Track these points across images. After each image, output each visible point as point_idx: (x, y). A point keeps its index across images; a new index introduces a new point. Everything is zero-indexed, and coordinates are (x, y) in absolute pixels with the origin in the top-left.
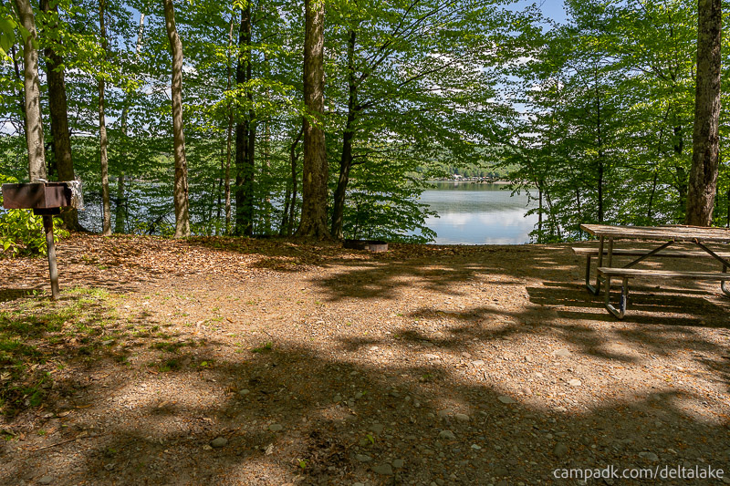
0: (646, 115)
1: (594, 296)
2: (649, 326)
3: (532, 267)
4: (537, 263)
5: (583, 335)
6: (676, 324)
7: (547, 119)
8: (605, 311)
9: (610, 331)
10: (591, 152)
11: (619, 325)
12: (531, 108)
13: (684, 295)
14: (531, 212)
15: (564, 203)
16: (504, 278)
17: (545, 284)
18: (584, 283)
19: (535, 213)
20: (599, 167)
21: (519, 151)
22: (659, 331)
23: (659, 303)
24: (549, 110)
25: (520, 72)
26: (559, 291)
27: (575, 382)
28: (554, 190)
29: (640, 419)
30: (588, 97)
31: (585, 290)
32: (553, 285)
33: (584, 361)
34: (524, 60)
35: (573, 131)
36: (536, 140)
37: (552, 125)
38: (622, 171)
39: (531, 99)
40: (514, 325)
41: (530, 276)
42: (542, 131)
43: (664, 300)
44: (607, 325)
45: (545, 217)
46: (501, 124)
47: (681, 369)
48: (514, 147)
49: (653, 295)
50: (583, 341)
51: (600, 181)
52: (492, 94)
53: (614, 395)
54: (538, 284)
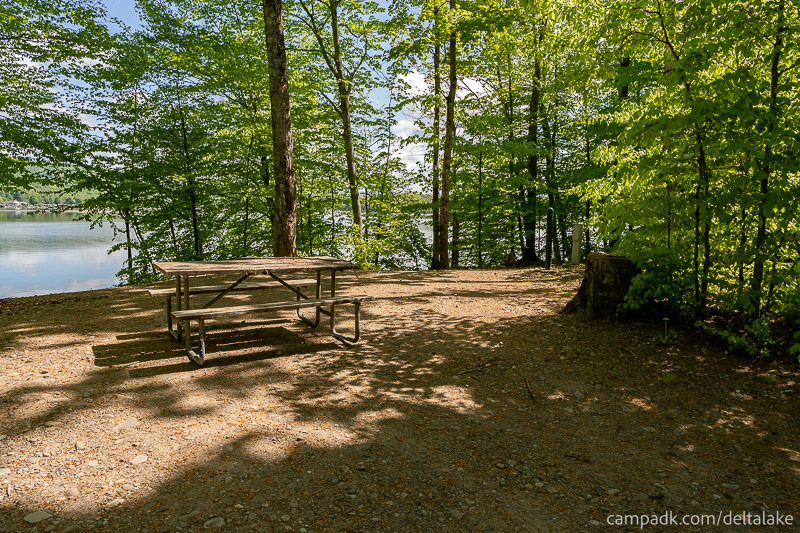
0: (235, 143)
1: (176, 343)
2: (230, 367)
3: (106, 318)
4: (115, 312)
5: (157, 395)
6: (256, 359)
7: (128, 138)
8: (186, 360)
9: (189, 383)
10: (180, 179)
11: (200, 373)
12: (104, 122)
13: (266, 326)
14: (116, 248)
15: (159, 235)
16: (64, 338)
17: (119, 338)
18: (167, 330)
19: (122, 249)
20: (191, 195)
21: (94, 173)
22: (239, 370)
23: (243, 339)
24: (127, 127)
25: (87, 75)
26: (136, 344)
27: (140, 459)
28: (144, 220)
29: (210, 480)
30: (173, 117)
31: (167, 337)
32: (129, 337)
33: (154, 427)
34: (88, 62)
35: (159, 153)
36: (116, 161)
37: (134, 145)
38: (217, 200)
39: (103, 112)
40: (66, 403)
41: (101, 330)
42: (123, 150)
43: (248, 335)
44: (186, 376)
45: (135, 253)
46: (66, 138)
47: (256, 408)
48: (88, 168)
49: (237, 332)
50: (156, 402)
51: (194, 211)
52: (49, 99)
53: (185, 460)
54: (110, 339)
